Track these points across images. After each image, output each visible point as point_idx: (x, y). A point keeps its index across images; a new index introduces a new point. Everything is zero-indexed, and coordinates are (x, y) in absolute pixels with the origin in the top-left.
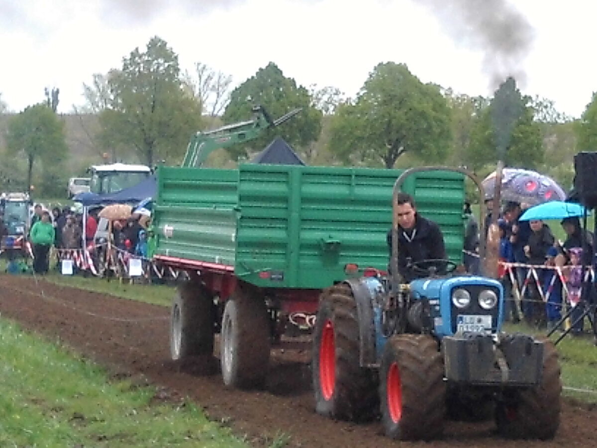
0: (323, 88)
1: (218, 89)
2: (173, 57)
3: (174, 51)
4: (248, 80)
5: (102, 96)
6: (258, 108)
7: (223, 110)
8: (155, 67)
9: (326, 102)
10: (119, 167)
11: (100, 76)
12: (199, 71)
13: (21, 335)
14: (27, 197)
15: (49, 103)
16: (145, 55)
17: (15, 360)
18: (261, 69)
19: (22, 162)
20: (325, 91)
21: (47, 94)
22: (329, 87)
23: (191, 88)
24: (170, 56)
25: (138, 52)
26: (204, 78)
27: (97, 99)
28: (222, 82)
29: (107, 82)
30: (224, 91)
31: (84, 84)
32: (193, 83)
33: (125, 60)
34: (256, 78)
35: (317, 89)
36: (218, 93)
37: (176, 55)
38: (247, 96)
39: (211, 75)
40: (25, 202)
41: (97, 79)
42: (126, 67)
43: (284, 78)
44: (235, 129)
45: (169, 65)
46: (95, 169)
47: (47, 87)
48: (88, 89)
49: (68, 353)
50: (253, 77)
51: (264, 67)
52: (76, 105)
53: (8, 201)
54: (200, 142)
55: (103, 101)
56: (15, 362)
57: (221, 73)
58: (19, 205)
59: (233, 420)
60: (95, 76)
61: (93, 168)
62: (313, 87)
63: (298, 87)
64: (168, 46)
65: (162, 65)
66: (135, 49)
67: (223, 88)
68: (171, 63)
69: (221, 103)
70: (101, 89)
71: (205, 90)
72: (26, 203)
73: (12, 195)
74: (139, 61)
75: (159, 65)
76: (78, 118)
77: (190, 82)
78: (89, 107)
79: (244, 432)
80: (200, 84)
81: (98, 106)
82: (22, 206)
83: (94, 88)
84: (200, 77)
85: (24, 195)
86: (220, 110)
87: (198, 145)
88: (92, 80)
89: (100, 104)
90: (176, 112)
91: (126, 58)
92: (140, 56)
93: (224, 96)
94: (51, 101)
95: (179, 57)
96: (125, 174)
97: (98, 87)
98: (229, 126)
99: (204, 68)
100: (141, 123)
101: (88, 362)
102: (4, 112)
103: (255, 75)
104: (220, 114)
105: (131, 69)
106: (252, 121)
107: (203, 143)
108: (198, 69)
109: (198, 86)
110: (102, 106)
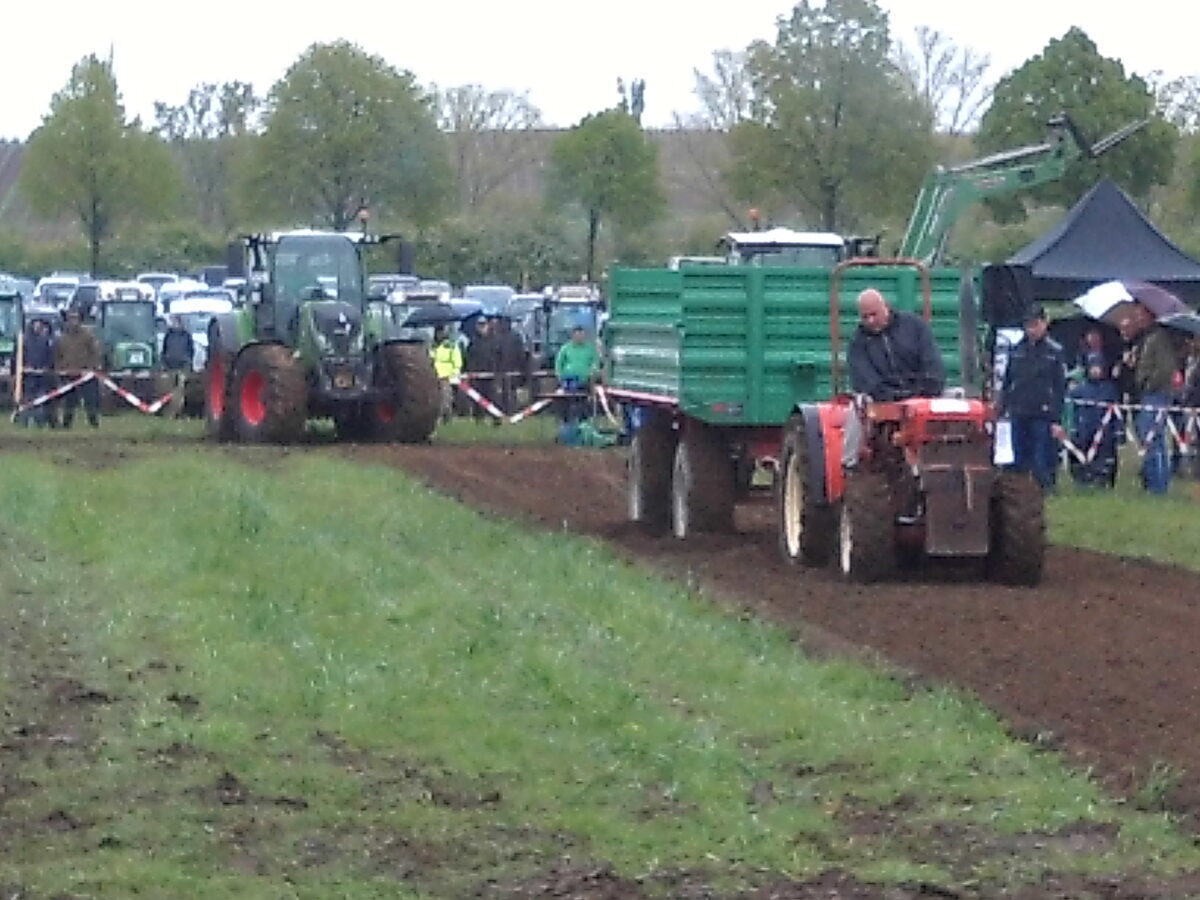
0: (1175, 78)
1: (963, 80)
2: (877, 16)
4: (1028, 63)
5: (730, 95)
6: (1060, 119)
7: (976, 123)
8: (842, 37)
9: (1181, 107)
10: (781, 235)
11: (727, 55)
12: (925, 45)
13: (612, 567)
14: (596, 295)
15: (623, 105)
16: (821, 13)
17: (609, 617)
18: (1053, 41)
19: (576, 226)
20: (1179, 85)
21: (621, 90)
22: (1190, 77)
23: (909, 77)
24: (871, 16)
25: (807, 6)
26: (936, 58)
27: (721, 100)
28: (971, 67)
29: (740, 67)
30: (975, 86)
31: (697, 73)
32: (913, 68)
33: (782, 22)
34: (1042, 58)
35: (1162, 82)
36: (963, 90)
37: (883, 12)
38: (1022, 94)
39: (949, 53)
40: (590, 304)
41: (721, 61)
42: (782, 37)
43: (1101, 58)
44: (1017, 161)
45: (870, 33)
46: (734, 240)
47: (621, 77)
48: (704, 79)
49: (713, 602)
50: (1037, 57)
51: (1059, 37)
52: (680, 113)
53: (557, 304)
54: (944, 186)
55: (734, 102)
56: (609, 621)
57: (969, 48)
58: (579, 311)
59: (1060, 739)
60: (716, 54)
61: (730, 238)
62: (1155, 77)
63: (1128, 76)
65: (856, 32)
67: (972, 79)
68: (874, 29)
69: (969, 108)
70: (730, 81)
71: (937, 82)
72: (595, 307)
73: (565, 289)
74: (810, 24)
75: (850, 33)
76: (684, 139)
77: (907, 68)
78: (705, 116)
79: (1086, 760)
80: (927, 71)
81: (722, 115)
82: (586, 311)
83: (716, 80)
84: (928, 57)
85: (589, 291)
86: (967, 122)
87: (939, 194)
88: (712, 62)
89: (727, 110)
90: (882, 127)
91: (782, 18)
92: (812, 15)
93: (976, 94)
94: (630, 104)
95: (890, 17)
96: (795, 249)
97: (722, 74)
98: (1000, 157)
99: (936, 36)
100: (812, 148)
101: (756, 622)
102: (535, 125)
103: (1041, 53)
104: (967, 129)
105: (794, 40)
106: (1047, 146)
107: (950, 189)
108: (922, 41)
109: (923, 75)
110: (731, 113)
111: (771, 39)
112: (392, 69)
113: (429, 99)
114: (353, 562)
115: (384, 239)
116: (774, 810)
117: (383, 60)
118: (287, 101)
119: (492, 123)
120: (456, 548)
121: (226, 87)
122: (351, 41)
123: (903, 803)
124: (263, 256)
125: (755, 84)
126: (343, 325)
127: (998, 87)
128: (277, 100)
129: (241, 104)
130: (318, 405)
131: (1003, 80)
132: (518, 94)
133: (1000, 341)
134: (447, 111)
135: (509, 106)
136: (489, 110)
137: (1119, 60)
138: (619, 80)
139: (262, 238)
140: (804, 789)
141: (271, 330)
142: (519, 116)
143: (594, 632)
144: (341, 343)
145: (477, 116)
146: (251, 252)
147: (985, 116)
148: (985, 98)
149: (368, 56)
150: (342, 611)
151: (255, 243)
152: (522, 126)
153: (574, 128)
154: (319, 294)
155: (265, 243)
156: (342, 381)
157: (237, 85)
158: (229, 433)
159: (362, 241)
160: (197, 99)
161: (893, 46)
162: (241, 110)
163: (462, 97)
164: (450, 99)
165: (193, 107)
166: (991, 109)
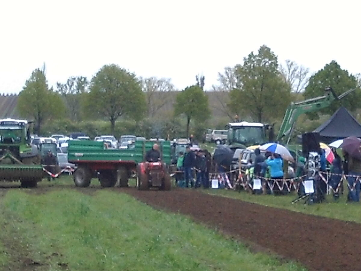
1: (300, 77)
2: (274, 57)
3: (274, 54)
4: (319, 71)
5: (230, 81)
6: (328, 88)
7: (304, 90)
8: (264, 63)
10: (245, 124)
11: (229, 69)
12: (289, 66)
13: (193, 224)
14: (189, 142)
15: (198, 84)
16: (257, 56)
17: (191, 239)
18: (327, 65)
19: (183, 120)
21: (197, 79)
23: (284, 76)
24: (272, 57)
25: (253, 54)
26: (292, 70)
27: (227, 83)
28: (302, 73)
29: (233, 72)
30: (304, 78)
31: (220, 74)
32: (285, 73)
33: (245, 59)
34: (324, 70)
35: (360, 77)
36: (300, 80)
37: (276, 56)
38: (318, 81)
39: (296, 69)
40: (188, 144)
41: (227, 71)
42: (246, 64)
43: (341, 70)
44: (316, 101)
45: (272, 63)
46: (230, 125)
47: (197, 75)
48: (222, 76)
49: (223, 235)
50: (322, 70)
51: (329, 64)
52: (215, 87)
53: (177, 144)
54: (293, 109)
55: (231, 83)
56: (191, 241)
57: (302, 67)
58: (183, 146)
60: (226, 68)
62: (358, 76)
63: (349, 75)
64: (271, 51)
65: (268, 62)
66: (251, 52)
67: (303, 76)
68: (273, 61)
69: (302, 85)
70: (230, 77)
71: (292, 77)
73: (180, 140)
74: (254, 60)
75: (266, 62)
76: (216, 94)
77: (283, 73)
78: (222, 87)
80: (289, 73)
81: (228, 87)
83: (225, 76)
84: (289, 70)
85: (187, 140)
86: (301, 89)
87: (292, 111)
88: (225, 71)
89: (229, 86)
90: (276, 91)
91: (246, 58)
92: (254, 57)
93: (304, 81)
94: (200, 83)
95: (278, 58)
96: (249, 128)
97: (228, 75)
98: (311, 100)
99: (292, 64)
100: (255, 97)
101: (235, 241)
102: (172, 90)
103: (323, 68)
104: (301, 91)
105: (249, 64)
106: (324, 97)
107: (295, 110)
108: (288, 65)
109: (288, 75)
110: (230, 86)
111: (242, 64)
112: (129, 73)
113: (139, 82)
114: (115, 223)
117: (126, 70)
118: (97, 83)
119: (159, 89)
121: (78, 78)
122: (116, 64)
125: (237, 78)
127: (310, 78)
128: (94, 82)
129: (83, 84)
131: (312, 77)
132: (167, 80)
133: (310, 156)
134: (145, 86)
135: (164, 84)
136: (157, 86)
137: (347, 71)
138: (197, 77)
142: (167, 87)
143: (187, 244)
145: (154, 87)
148: (307, 82)
149: (122, 69)
150: (111, 238)
152: (167, 90)
153: (183, 91)
157: (82, 78)
160: (70, 83)
161: (279, 66)
162: (83, 85)
163: (149, 82)
164: (146, 82)
165: (68, 84)
166: (309, 85)
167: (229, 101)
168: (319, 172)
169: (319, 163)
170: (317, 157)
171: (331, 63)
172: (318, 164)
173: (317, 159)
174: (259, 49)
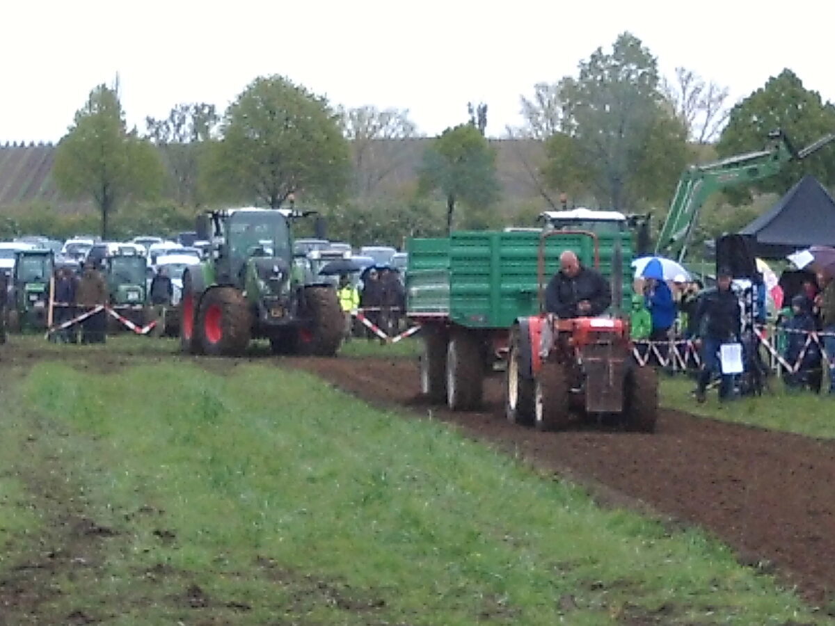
1: (709, 105)
2: (650, 61)
3: (651, 52)
4: (754, 93)
5: (547, 115)
6: (777, 133)
7: (717, 137)
8: (625, 75)
10: (582, 213)
11: (546, 88)
12: (682, 81)
13: (463, 444)
15: (472, 122)
16: (611, 58)
17: (460, 478)
18: (772, 79)
19: (439, 206)
21: (471, 111)
23: (671, 104)
24: (647, 61)
25: (601, 53)
26: (689, 90)
27: (540, 119)
28: (714, 96)
29: (554, 96)
30: (717, 109)
31: (524, 100)
32: (674, 97)
33: (584, 64)
34: (764, 91)
36: (709, 112)
37: (654, 58)
38: (750, 115)
39: (699, 87)
41: (541, 91)
42: (584, 74)
43: (805, 91)
44: (746, 162)
45: (644, 73)
46: (549, 216)
47: (471, 102)
48: (528, 105)
49: (533, 468)
50: (760, 90)
51: (776, 77)
52: (511, 127)
54: (695, 180)
55: (549, 120)
56: (460, 481)
57: (713, 84)
59: (774, 565)
60: (537, 86)
61: (545, 214)
63: (824, 103)
64: (642, 46)
65: (635, 72)
66: (596, 49)
67: (715, 105)
68: (647, 70)
69: (713, 126)
70: (546, 103)
71: (691, 107)
74: (602, 66)
75: (630, 72)
76: (514, 146)
77: (670, 96)
78: (529, 130)
79: (792, 581)
80: (684, 99)
81: (541, 128)
83: (536, 104)
84: (684, 89)
86: (711, 135)
87: (693, 184)
88: (534, 91)
89: (544, 126)
90: (652, 137)
91: (584, 62)
92: (605, 59)
93: (718, 116)
94: (477, 121)
95: (658, 62)
96: (592, 223)
97: (541, 101)
98: (735, 158)
99: (690, 76)
100: (603, 152)
101: (562, 482)
102: (411, 135)
103: (763, 87)
104: (711, 140)
105: (591, 77)
106: (767, 152)
107: (700, 181)
108: (681, 78)
109: (681, 102)
110: (547, 128)
111: (576, 75)
112: (313, 95)
113: (337, 116)
114: (282, 439)
115: (305, 215)
116: (576, 613)
117: (305, 89)
118: (238, 118)
119: (382, 133)
120: (354, 429)
121: (196, 108)
122: (284, 76)
123: (665, 609)
124: (221, 225)
125: (564, 109)
126: (276, 274)
127: (732, 110)
128: (231, 117)
129: (206, 120)
130: (258, 329)
131: (737, 106)
132: (400, 113)
134: (350, 125)
135: (392, 122)
136: (379, 124)
137: (818, 93)
138: (469, 105)
139: (221, 213)
140: (597, 599)
141: (226, 277)
142: (400, 129)
143: (450, 489)
144: (275, 286)
145: (370, 129)
146: (213, 222)
147: (724, 130)
148: (724, 118)
149: (295, 87)
150: (275, 473)
151: (216, 216)
152: (402, 136)
153: (438, 137)
154: (260, 252)
155: (223, 216)
156: (276, 313)
157: (204, 106)
158: (197, 348)
159: (290, 215)
160: (176, 116)
161: (661, 82)
162: (207, 124)
163: (360, 115)
164: (352, 117)
165: (173, 122)
166: (728, 126)
167: (545, 162)
168: (754, 326)
169: (755, 305)
170: (749, 290)
171: (781, 76)
172: (752, 306)
173: (749, 296)
174: (615, 42)
